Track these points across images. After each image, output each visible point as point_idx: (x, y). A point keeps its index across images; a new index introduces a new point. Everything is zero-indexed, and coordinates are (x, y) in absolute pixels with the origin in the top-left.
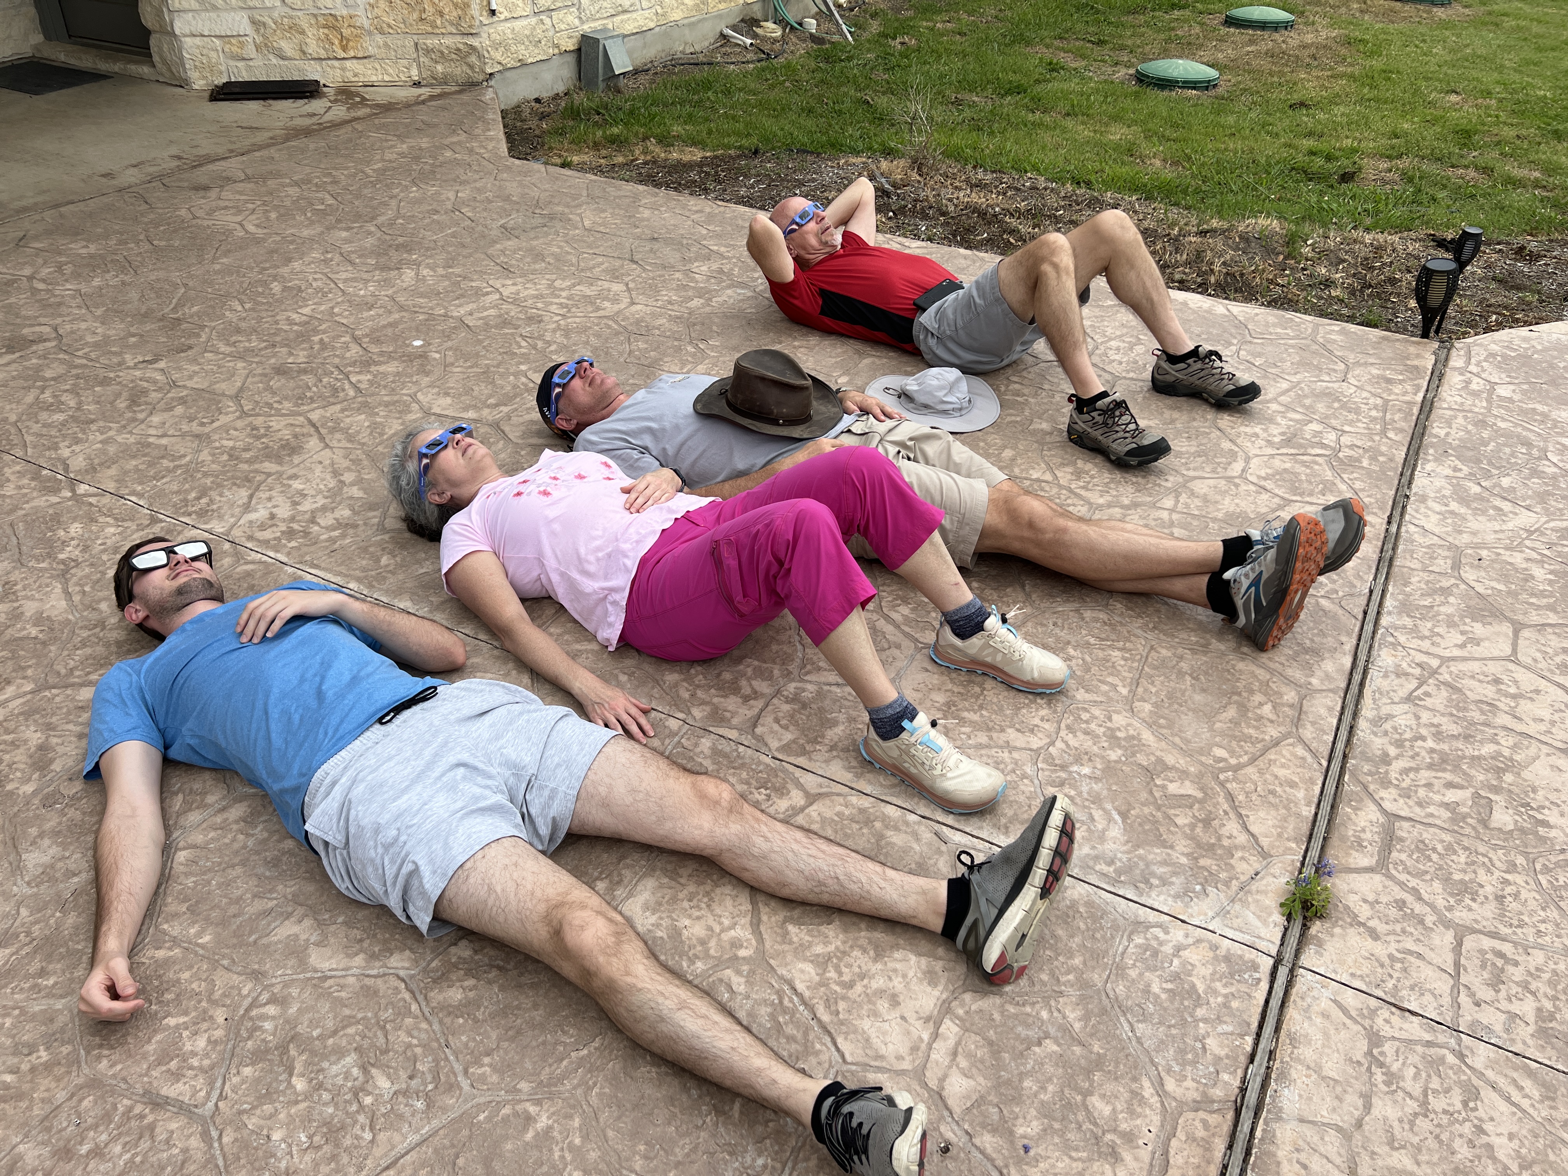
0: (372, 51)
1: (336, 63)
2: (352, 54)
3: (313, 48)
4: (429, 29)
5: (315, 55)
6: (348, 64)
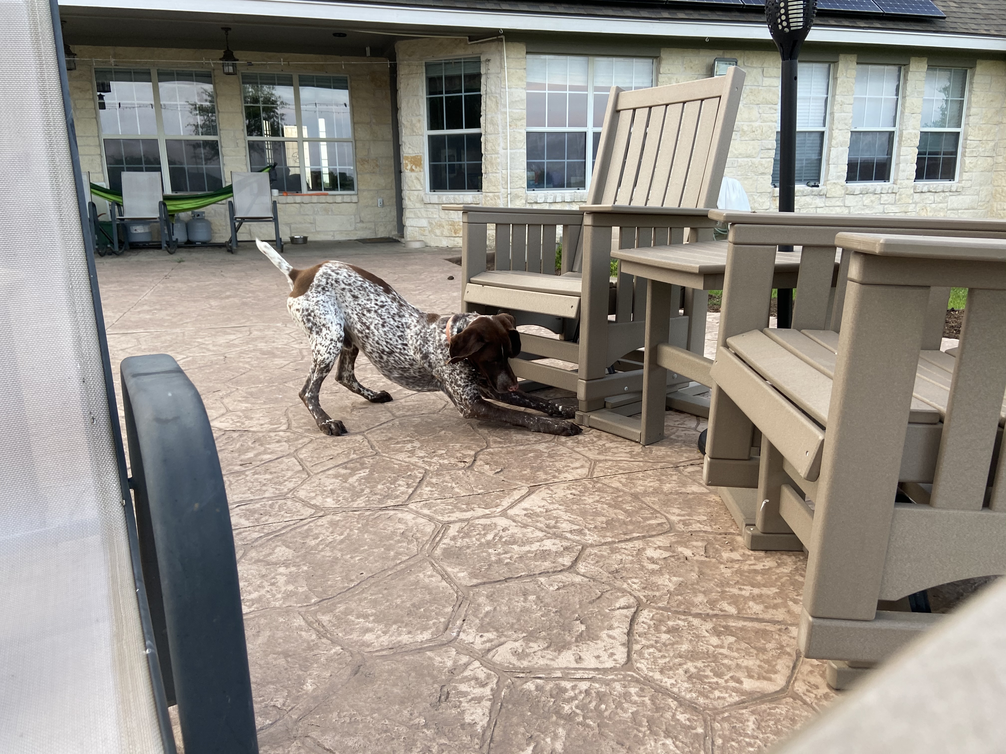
1: (452, 239)
5: (446, 235)
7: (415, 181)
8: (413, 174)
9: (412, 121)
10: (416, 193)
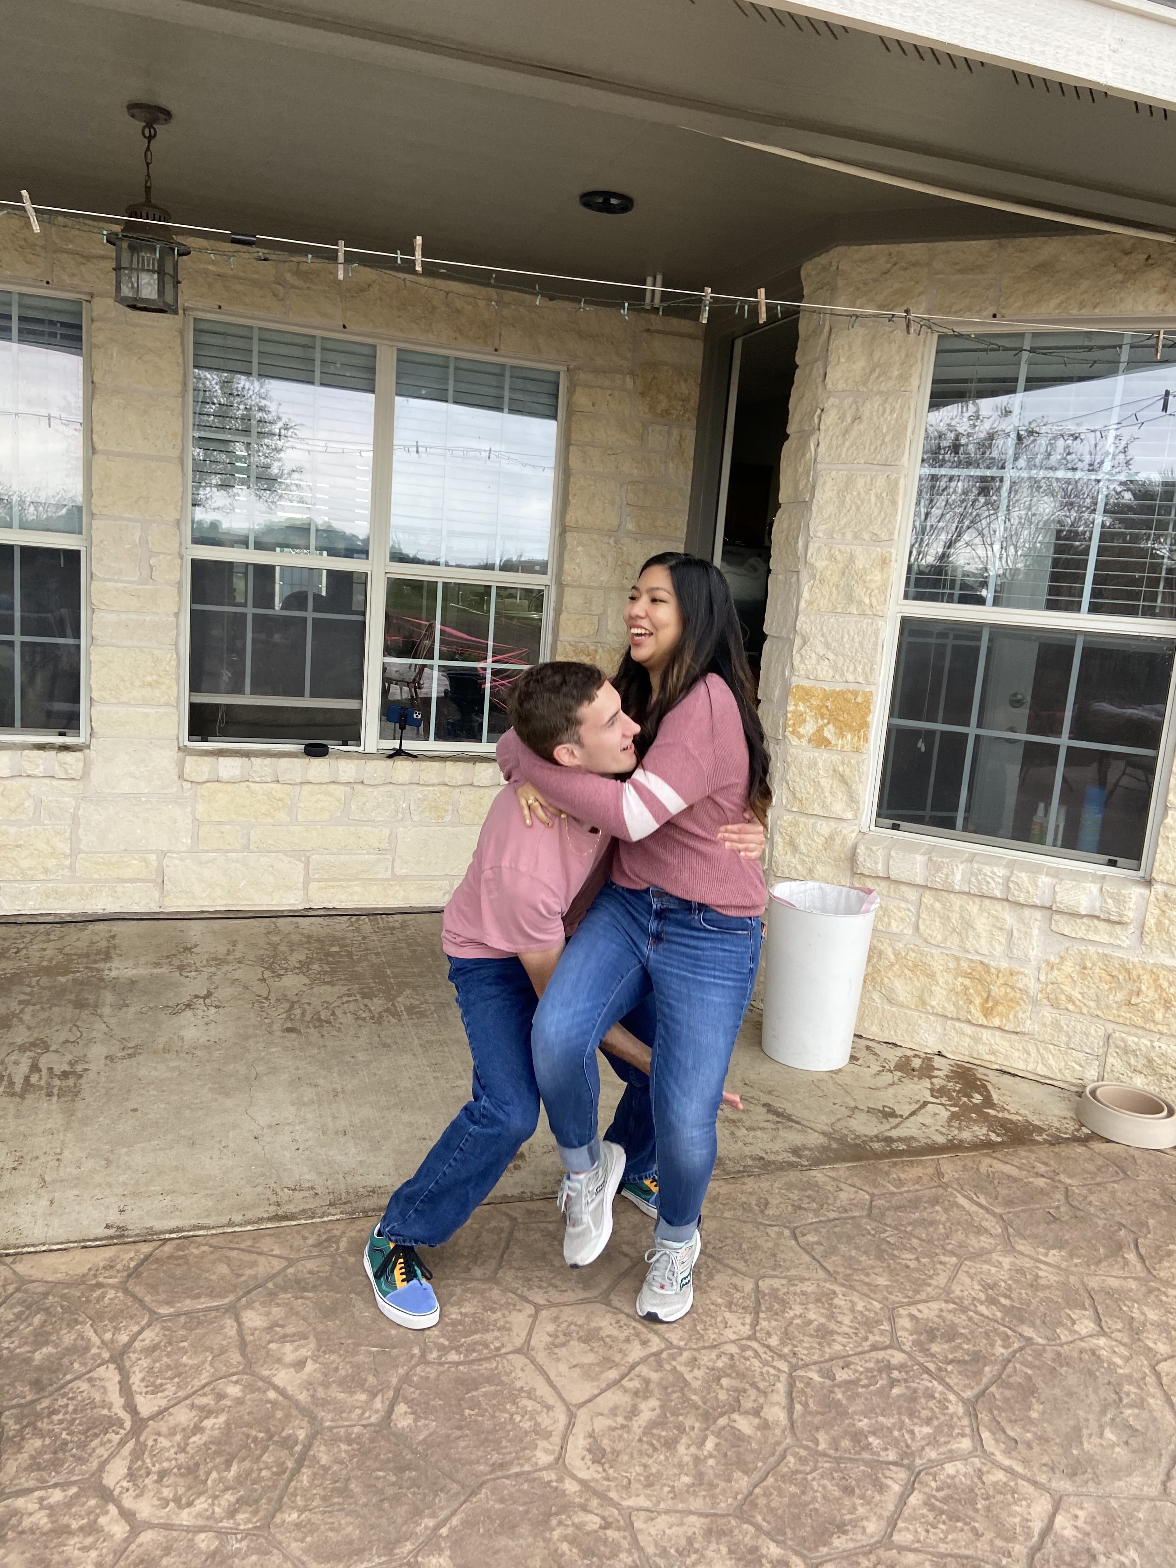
0: (1028, 1026)
1: (968, 1029)
2: (997, 1022)
3: (939, 999)
4: (1139, 1021)
5: (940, 1010)
6: (986, 1034)
7: (824, 782)
8: (823, 757)
9: (852, 559)
10: (825, 828)
